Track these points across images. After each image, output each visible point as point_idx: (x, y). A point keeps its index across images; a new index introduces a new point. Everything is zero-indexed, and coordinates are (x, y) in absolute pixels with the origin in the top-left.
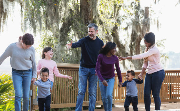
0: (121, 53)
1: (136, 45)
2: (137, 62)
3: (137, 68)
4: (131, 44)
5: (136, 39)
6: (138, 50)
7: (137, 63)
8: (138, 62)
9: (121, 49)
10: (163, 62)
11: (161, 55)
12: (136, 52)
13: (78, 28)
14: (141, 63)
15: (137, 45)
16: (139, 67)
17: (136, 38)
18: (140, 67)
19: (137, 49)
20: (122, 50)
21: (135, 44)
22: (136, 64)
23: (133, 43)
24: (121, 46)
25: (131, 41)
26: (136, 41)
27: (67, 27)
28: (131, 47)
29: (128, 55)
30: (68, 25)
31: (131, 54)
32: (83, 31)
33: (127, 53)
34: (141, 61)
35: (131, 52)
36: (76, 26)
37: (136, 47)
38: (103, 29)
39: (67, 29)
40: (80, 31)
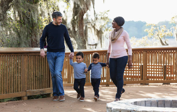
1: (79, 20)
2: (80, 39)
3: (80, 45)
4: (74, 18)
5: (79, 13)
6: (81, 25)
7: (80, 40)
8: (82, 39)
10: (107, 37)
12: (79, 28)
13: (19, 6)
14: (85, 40)
15: (80, 19)
16: (83, 44)
17: (79, 11)
18: (84, 45)
21: (78, 19)
22: (79, 41)
25: (73, 15)
26: (78, 15)
29: (70, 31)
30: (7, 2)
31: (74, 30)
32: (24, 8)
33: (69, 29)
34: (84, 38)
35: (74, 28)
36: (17, 4)
37: (79, 22)
38: (47, 6)
39: (7, 7)
40: (22, 9)
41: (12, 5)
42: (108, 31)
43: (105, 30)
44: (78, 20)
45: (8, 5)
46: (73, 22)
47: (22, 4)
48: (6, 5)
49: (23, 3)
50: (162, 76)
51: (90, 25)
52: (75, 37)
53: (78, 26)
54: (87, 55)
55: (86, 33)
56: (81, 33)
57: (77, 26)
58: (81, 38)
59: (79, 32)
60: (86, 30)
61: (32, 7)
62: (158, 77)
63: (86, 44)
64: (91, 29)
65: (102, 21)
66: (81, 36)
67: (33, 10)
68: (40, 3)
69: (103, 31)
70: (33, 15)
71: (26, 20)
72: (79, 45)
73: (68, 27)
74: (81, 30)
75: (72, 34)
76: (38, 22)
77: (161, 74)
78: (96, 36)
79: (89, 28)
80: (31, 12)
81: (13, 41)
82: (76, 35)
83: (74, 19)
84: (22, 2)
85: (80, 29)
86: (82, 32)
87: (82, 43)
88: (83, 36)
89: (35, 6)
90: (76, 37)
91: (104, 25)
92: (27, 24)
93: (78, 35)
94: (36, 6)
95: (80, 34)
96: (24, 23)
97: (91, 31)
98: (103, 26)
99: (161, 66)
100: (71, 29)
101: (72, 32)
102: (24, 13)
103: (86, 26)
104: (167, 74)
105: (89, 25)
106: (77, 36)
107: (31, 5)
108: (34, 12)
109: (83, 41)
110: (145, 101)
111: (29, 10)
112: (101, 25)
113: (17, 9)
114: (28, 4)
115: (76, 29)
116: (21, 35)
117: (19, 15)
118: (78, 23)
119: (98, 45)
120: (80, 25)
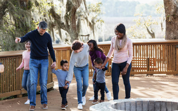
0: (56, 23)
1: (72, 15)
2: (73, 32)
4: (67, 13)
5: (71, 9)
8: (74, 32)
9: (57, 19)
10: (99, 27)
11: (97, 20)
12: (72, 22)
13: (14, 12)
14: (77, 33)
15: (73, 14)
16: (76, 37)
17: (72, 7)
19: (72, 19)
20: (58, 19)
21: (71, 14)
22: (72, 35)
23: (68, 13)
24: (56, 16)
25: (66, 10)
26: (71, 10)
27: (2, 11)
28: (67, 17)
29: (64, 25)
31: (67, 24)
32: (18, 15)
33: (63, 23)
34: (77, 32)
35: (67, 22)
36: (11, 10)
37: (72, 17)
38: (39, 11)
39: (2, 13)
40: (16, 15)
41: (7, 11)
42: (100, 22)
43: (96, 21)
44: (71, 15)
45: (3, 11)
46: (66, 17)
47: (16, 10)
48: (2, 12)
49: (17, 10)
50: (146, 67)
51: (83, 17)
52: (69, 31)
53: (71, 20)
55: (79, 26)
56: (74, 27)
57: (70, 21)
58: (73, 31)
59: (72, 26)
60: (79, 23)
61: (26, 13)
62: (143, 69)
63: (78, 37)
64: (84, 20)
65: (94, 13)
66: (74, 30)
67: (26, 15)
68: (33, 9)
70: (26, 20)
71: (20, 24)
72: (72, 38)
73: (62, 22)
74: (74, 24)
75: (65, 28)
76: (31, 26)
77: (145, 66)
78: (89, 27)
79: (82, 19)
80: (25, 17)
81: (9, 44)
82: (69, 29)
83: (67, 14)
84: (16, 8)
85: (72, 24)
87: (75, 37)
88: (76, 30)
89: (28, 12)
90: (70, 31)
91: (96, 16)
92: (21, 28)
93: (71, 28)
94: (29, 11)
95: (73, 28)
96: (18, 26)
97: (84, 23)
98: (95, 18)
99: (145, 58)
100: (65, 23)
101: (66, 27)
102: (18, 18)
103: (79, 19)
104: (150, 65)
106: (70, 29)
107: (25, 11)
108: (27, 17)
109: (76, 34)
110: (125, 102)
111: (23, 16)
112: (93, 16)
113: (12, 14)
114: (22, 10)
115: (69, 24)
117: (14, 20)
118: (70, 18)
119: (90, 36)
120: (72, 20)
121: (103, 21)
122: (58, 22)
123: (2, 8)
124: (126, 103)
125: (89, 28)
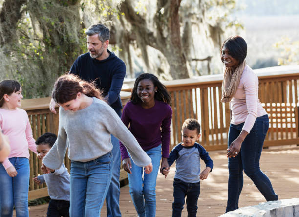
0: (137, 33)
1: (170, 15)
2: (175, 53)
3: (175, 66)
4: (159, 11)
5: (169, 1)
6: (174, 25)
7: (174, 56)
8: (177, 52)
9: (137, 23)
11: (227, 24)
12: (170, 31)
13: (40, 12)
14: (183, 55)
15: (172, 13)
16: (181, 64)
18: (183, 64)
19: (172, 23)
20: (140, 25)
21: (168, 12)
22: (173, 58)
23: (162, 10)
24: (136, 18)
25: (158, 4)
26: (168, 4)
27: (14, 10)
28: (160, 20)
29: (153, 37)
30: (15, 5)
31: (160, 35)
32: (51, 17)
33: (151, 34)
34: (183, 51)
35: (160, 31)
36: (34, 8)
37: (170, 19)
38: (97, 8)
39: (15, 15)
40: (45, 18)
41: (26, 10)
42: (234, 28)
43: (227, 27)
44: (168, 15)
45: (17, 11)
46: (158, 18)
47: (45, 8)
48: (14, 12)
49: (48, 7)
51: (195, 19)
52: (164, 49)
53: (169, 26)
54: (186, 90)
55: (186, 38)
56: (176, 42)
57: (166, 28)
58: (175, 50)
59: (172, 39)
60: (187, 32)
61: (66, 13)
63: (185, 62)
64: (198, 25)
65: (219, 8)
66: (175, 47)
67: (69, 18)
68: (83, 4)
69: (223, 28)
70: (68, 27)
71: (56, 38)
72: (172, 65)
73: (149, 30)
74: (175, 35)
75: (157, 44)
76: (79, 41)
79: (193, 23)
80: (65, 23)
81: (32, 82)
82: (166, 45)
83: (160, 13)
84: (46, 3)
85: (172, 34)
86: (177, 40)
87: (179, 62)
88: (180, 48)
89: (72, 11)
90: (166, 50)
91: (226, 15)
92: (58, 46)
93: (170, 45)
94: (74, 9)
95: (173, 43)
96: (52, 43)
97: (199, 30)
98: (223, 18)
100: (155, 34)
101: (158, 41)
102: (49, 26)
103: (187, 24)
105: (193, 18)
106: (168, 47)
107: (64, 9)
108: (70, 22)
109: (181, 58)
110: (293, 207)
111: (61, 20)
112: (218, 16)
113: (37, 17)
114: (58, 6)
115: (165, 34)
116: (46, 70)
117: (42, 28)
118: (168, 20)
119: (212, 59)
120: (172, 25)
121: (242, 27)
122: (141, 31)
123: (13, 4)
124: (296, 208)
125: (210, 43)
